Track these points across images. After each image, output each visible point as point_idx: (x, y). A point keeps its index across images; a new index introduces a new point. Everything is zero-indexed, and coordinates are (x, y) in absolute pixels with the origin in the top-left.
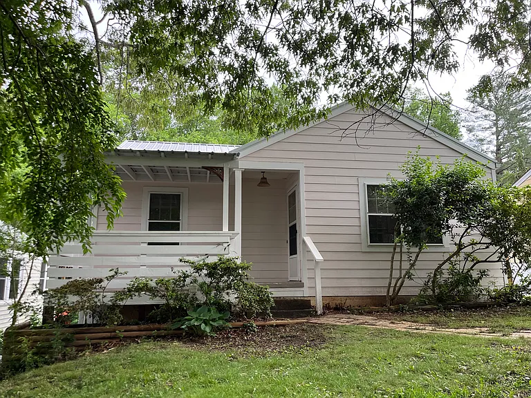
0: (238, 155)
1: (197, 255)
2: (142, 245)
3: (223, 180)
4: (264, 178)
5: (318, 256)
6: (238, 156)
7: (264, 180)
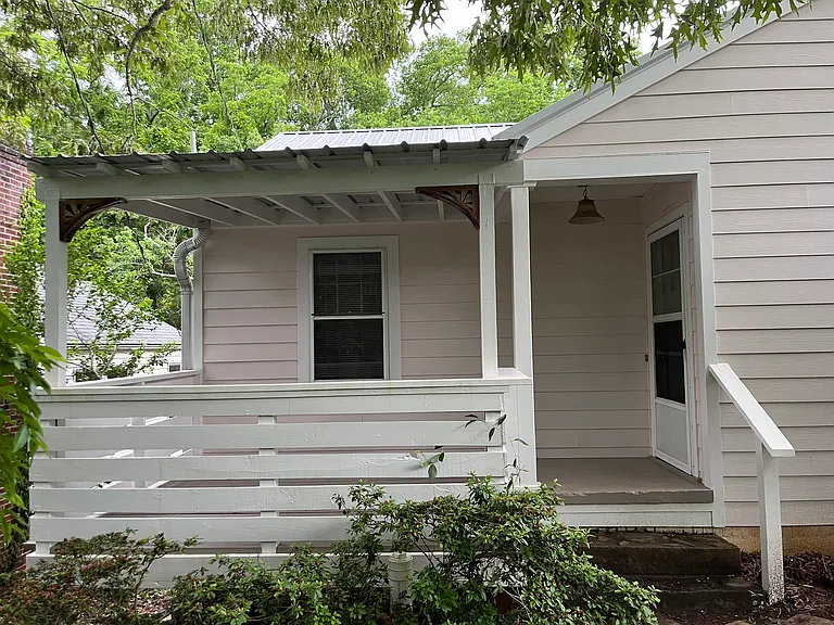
0: (522, 143)
1: (412, 450)
2: (261, 423)
3: (476, 224)
4: (587, 202)
5: (778, 442)
6: (521, 146)
7: (588, 208)
